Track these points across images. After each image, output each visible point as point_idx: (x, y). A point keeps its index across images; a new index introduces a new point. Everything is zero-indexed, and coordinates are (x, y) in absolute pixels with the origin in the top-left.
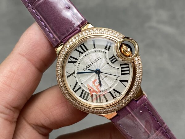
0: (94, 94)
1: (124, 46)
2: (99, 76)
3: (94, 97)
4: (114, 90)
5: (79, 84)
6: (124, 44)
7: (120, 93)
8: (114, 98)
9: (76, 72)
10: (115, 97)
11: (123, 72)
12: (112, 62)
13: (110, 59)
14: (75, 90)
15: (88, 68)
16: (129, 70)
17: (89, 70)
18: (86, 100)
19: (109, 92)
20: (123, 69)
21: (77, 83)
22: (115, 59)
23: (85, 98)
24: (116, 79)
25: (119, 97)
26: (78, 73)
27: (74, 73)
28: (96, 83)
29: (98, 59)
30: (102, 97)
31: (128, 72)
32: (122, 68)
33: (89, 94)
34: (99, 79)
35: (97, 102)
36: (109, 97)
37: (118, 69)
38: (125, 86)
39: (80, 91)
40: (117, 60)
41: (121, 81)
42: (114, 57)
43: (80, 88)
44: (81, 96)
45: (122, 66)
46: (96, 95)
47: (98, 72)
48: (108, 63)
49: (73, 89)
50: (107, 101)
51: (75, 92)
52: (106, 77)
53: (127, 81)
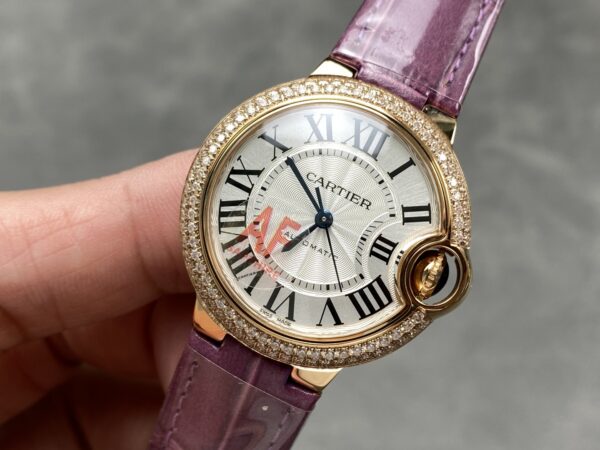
0: (251, 241)
1: (440, 259)
2: (312, 229)
3: (242, 246)
4: (292, 296)
5: (258, 182)
6: (445, 258)
7: (291, 317)
8: (269, 306)
9: (290, 154)
10: (273, 308)
11: (358, 297)
12: (375, 249)
13: (380, 238)
14: (233, 177)
16: (373, 311)
17: (317, 190)
18: (221, 225)
19: (278, 284)
20: (367, 292)
21: (258, 173)
22: (387, 255)
23: (223, 220)
24: (328, 287)
25: (275, 320)
26: (290, 162)
27: (284, 149)
28: (289, 229)
29: (360, 201)
30: (252, 269)
31: (367, 311)
32: (370, 286)
33: (242, 224)
34: (306, 234)
35: (230, 262)
36: (264, 289)
37: (362, 277)
38: (320, 325)
39: (241, 195)
40: (387, 260)
41: (329, 303)
42: (390, 248)
43: (248, 190)
44: (223, 204)
45: (376, 285)
46: (249, 250)
47: (324, 222)
48: (362, 238)
49: (234, 172)
50: (249, 290)
51: (229, 181)
52: (320, 251)
53: (338, 322)
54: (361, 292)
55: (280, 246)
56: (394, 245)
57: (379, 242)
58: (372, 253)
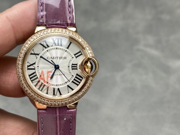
0: (42, 81)
1: (89, 62)
2: (55, 71)
3: (40, 84)
4: (59, 89)
5: (36, 66)
6: (90, 61)
7: (61, 94)
8: (54, 94)
9: (40, 55)
10: (55, 94)
11: (74, 81)
12: (73, 68)
13: (73, 64)
14: (28, 68)
15: (51, 59)
16: (80, 83)
17: (52, 60)
18: (32, 81)
19: (54, 88)
20: (76, 79)
21: (34, 64)
22: (76, 68)
23: (32, 79)
24: (66, 83)
25: (58, 97)
26: (41, 57)
27: (38, 54)
28: (49, 73)
29: (63, 58)
30: (45, 88)
31: (78, 83)
32: (76, 77)
33: (37, 78)
34: (54, 73)
35: (39, 89)
36: (51, 91)
37: (73, 76)
38: (69, 92)
39: (33, 71)
40: (77, 69)
41: (68, 86)
42: (76, 66)
43: (34, 69)
44: (30, 76)
45: (77, 76)
46: (42, 83)
47: (57, 67)
48: (69, 67)
49: (28, 66)
50: (47, 93)
51: (28, 69)
52: (60, 75)
53: (73, 90)
54: (74, 79)
55: (49, 79)
56: (77, 65)
57: (73, 66)
58: (72, 69)
